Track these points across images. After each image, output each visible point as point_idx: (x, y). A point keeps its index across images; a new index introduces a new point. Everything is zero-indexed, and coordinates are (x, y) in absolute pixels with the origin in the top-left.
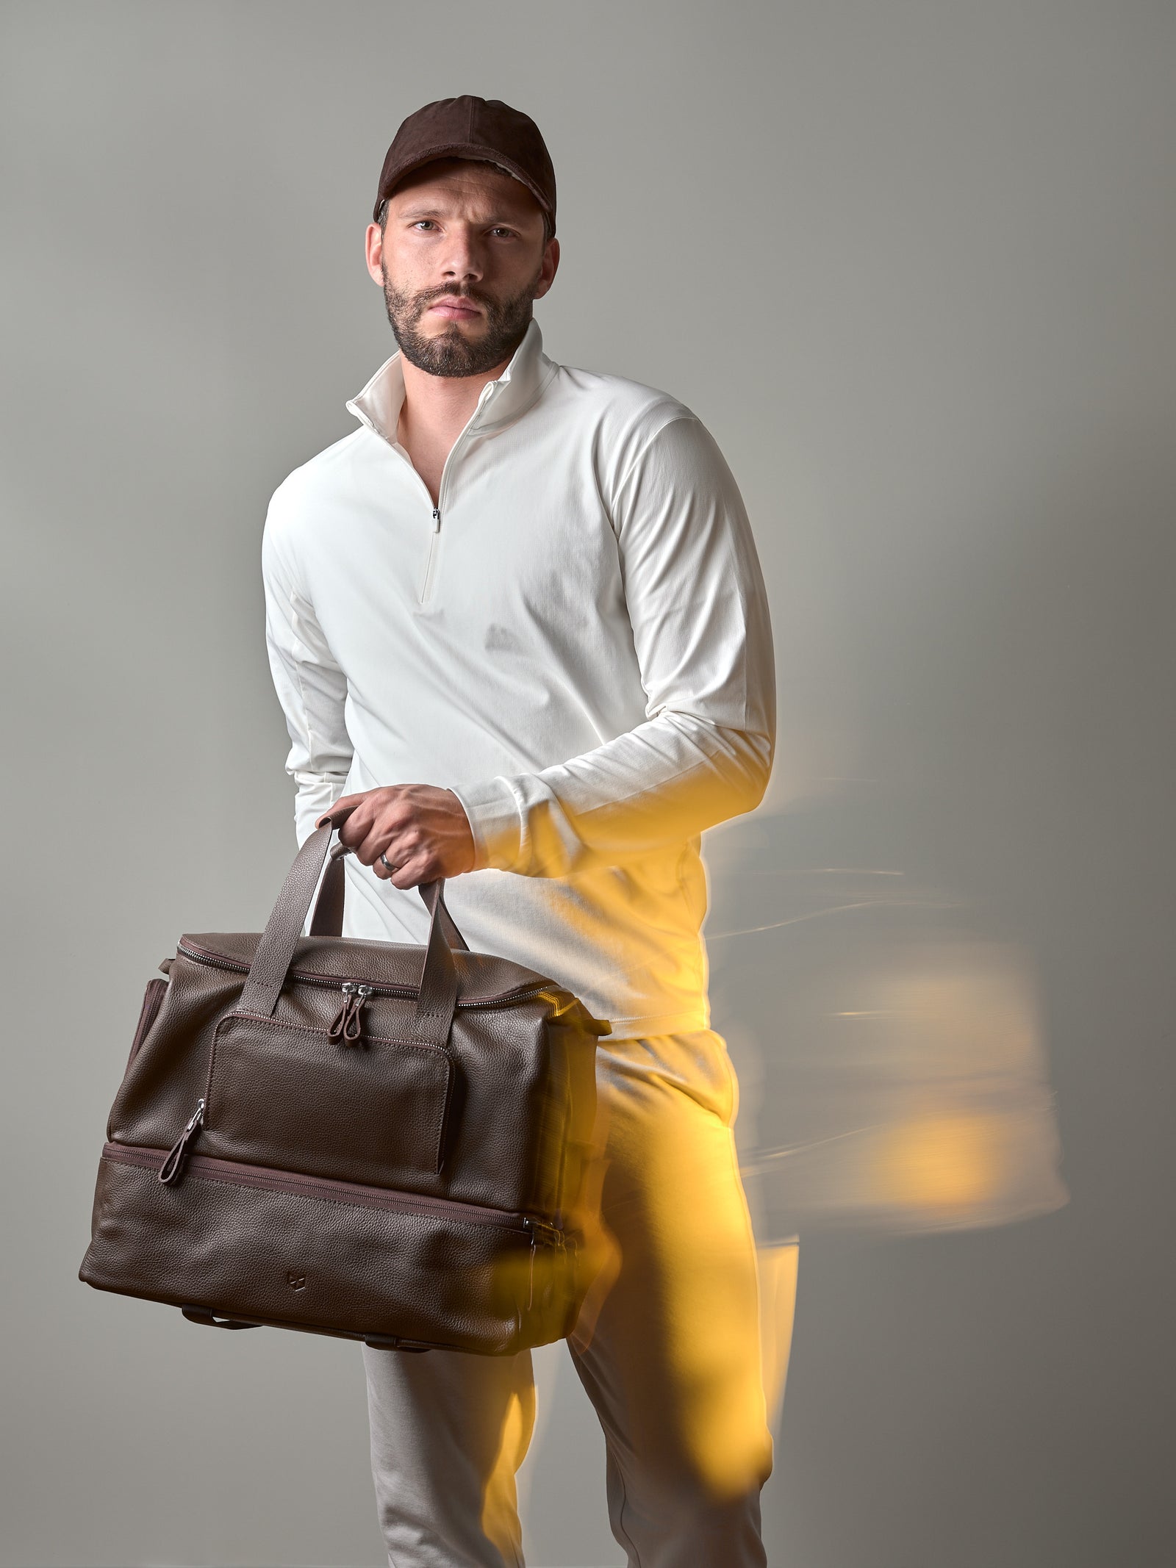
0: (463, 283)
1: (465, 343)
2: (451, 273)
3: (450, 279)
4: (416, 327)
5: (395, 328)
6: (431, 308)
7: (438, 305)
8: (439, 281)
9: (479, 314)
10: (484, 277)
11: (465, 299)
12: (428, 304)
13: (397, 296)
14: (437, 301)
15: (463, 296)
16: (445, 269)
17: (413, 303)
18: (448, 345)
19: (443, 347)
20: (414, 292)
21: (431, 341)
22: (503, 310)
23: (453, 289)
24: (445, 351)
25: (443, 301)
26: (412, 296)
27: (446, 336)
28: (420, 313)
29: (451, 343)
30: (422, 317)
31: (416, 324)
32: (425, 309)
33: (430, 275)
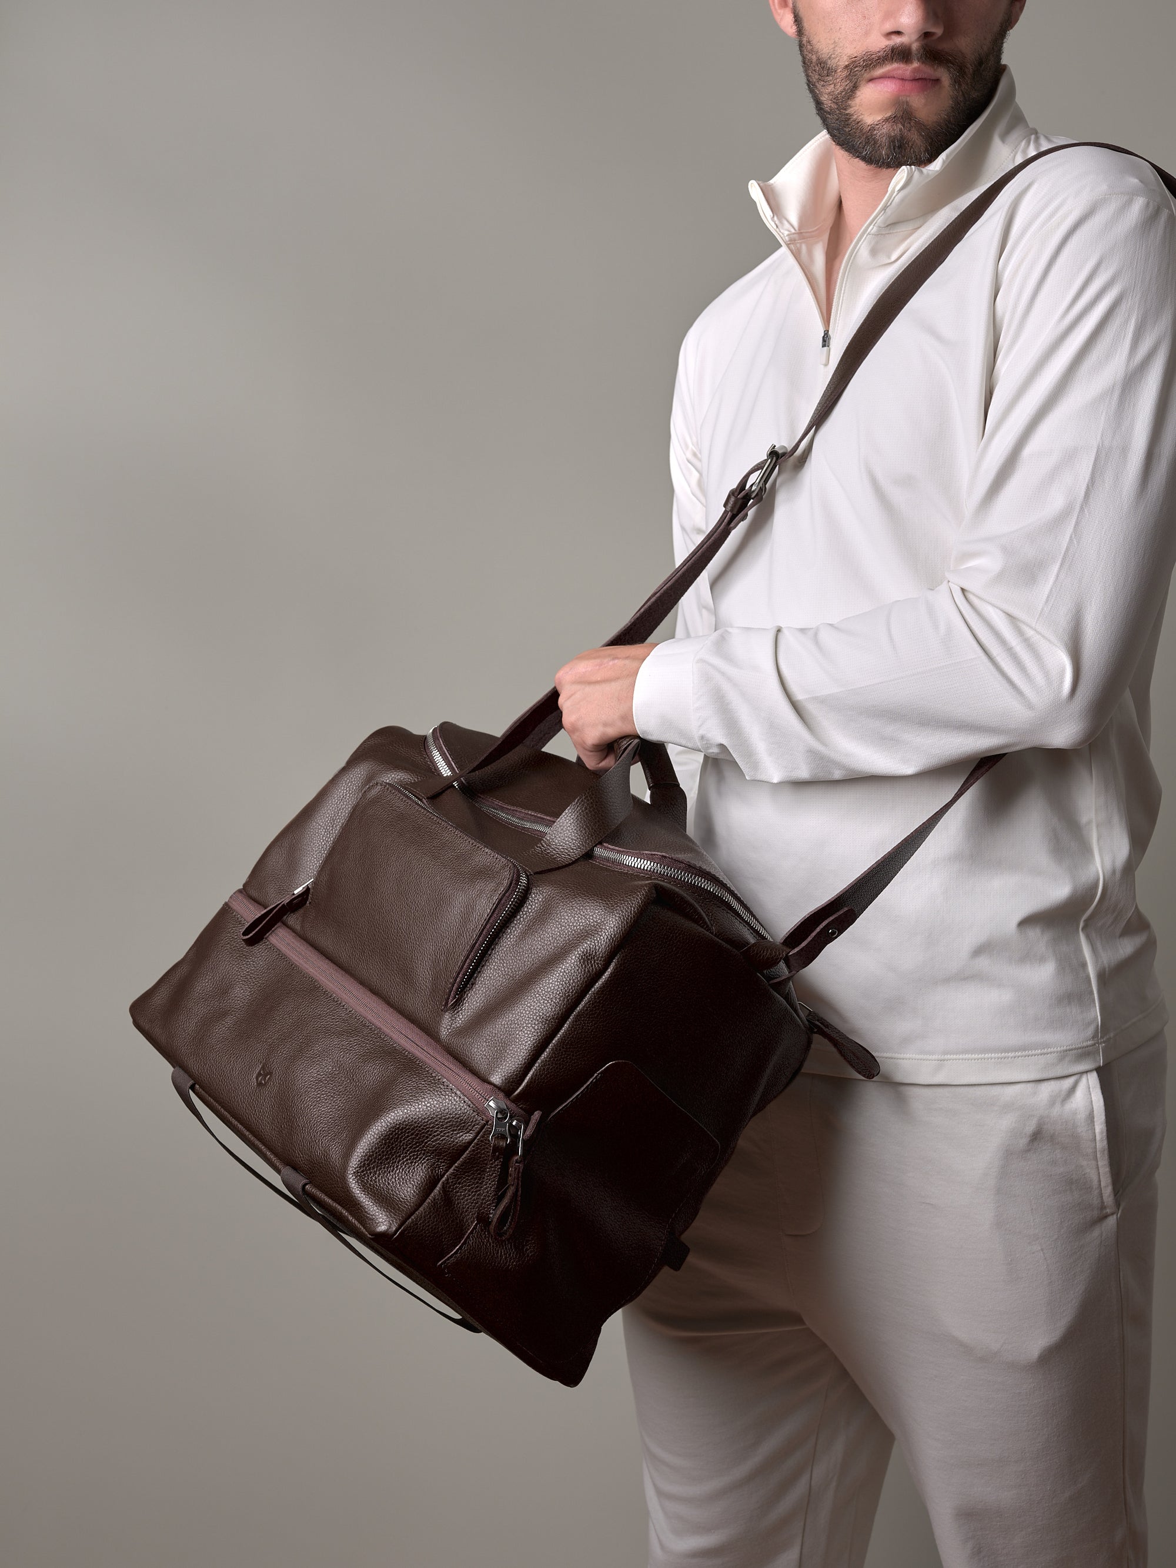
0: (915, 46)
1: (920, 126)
2: (898, 33)
3: (897, 40)
4: (850, 107)
5: (819, 104)
6: (871, 80)
7: (882, 77)
8: (878, 43)
9: (937, 81)
10: (944, 31)
11: (919, 67)
12: (867, 76)
13: (822, 63)
14: (879, 71)
15: (916, 64)
16: (889, 27)
17: (845, 73)
18: (897, 132)
19: (890, 137)
20: (845, 58)
21: (872, 128)
22: (970, 69)
23: (901, 54)
24: (893, 142)
25: (889, 71)
26: (844, 61)
27: (893, 119)
28: (855, 87)
29: (901, 130)
30: (858, 93)
31: (850, 102)
32: (862, 83)
33: (867, 33)
